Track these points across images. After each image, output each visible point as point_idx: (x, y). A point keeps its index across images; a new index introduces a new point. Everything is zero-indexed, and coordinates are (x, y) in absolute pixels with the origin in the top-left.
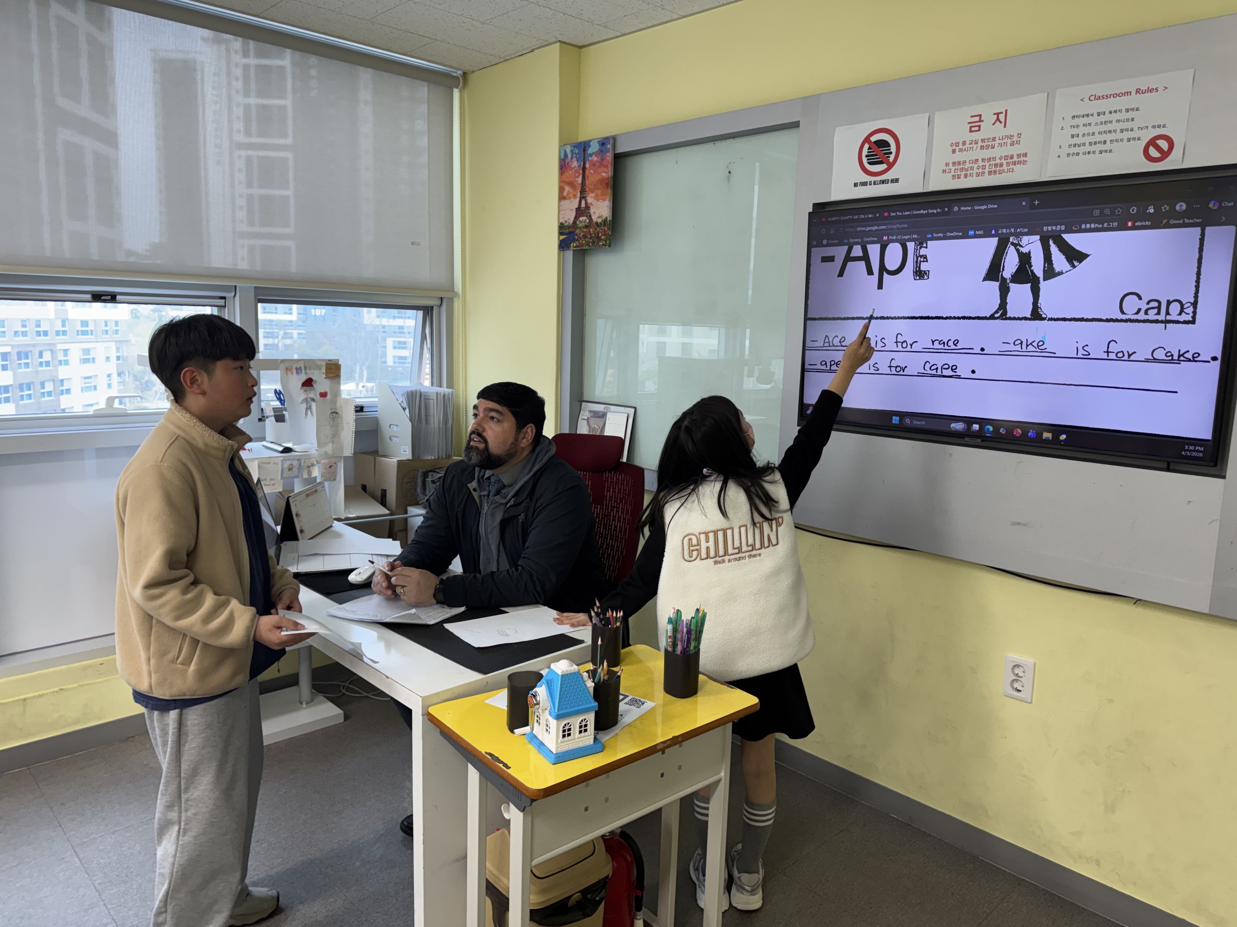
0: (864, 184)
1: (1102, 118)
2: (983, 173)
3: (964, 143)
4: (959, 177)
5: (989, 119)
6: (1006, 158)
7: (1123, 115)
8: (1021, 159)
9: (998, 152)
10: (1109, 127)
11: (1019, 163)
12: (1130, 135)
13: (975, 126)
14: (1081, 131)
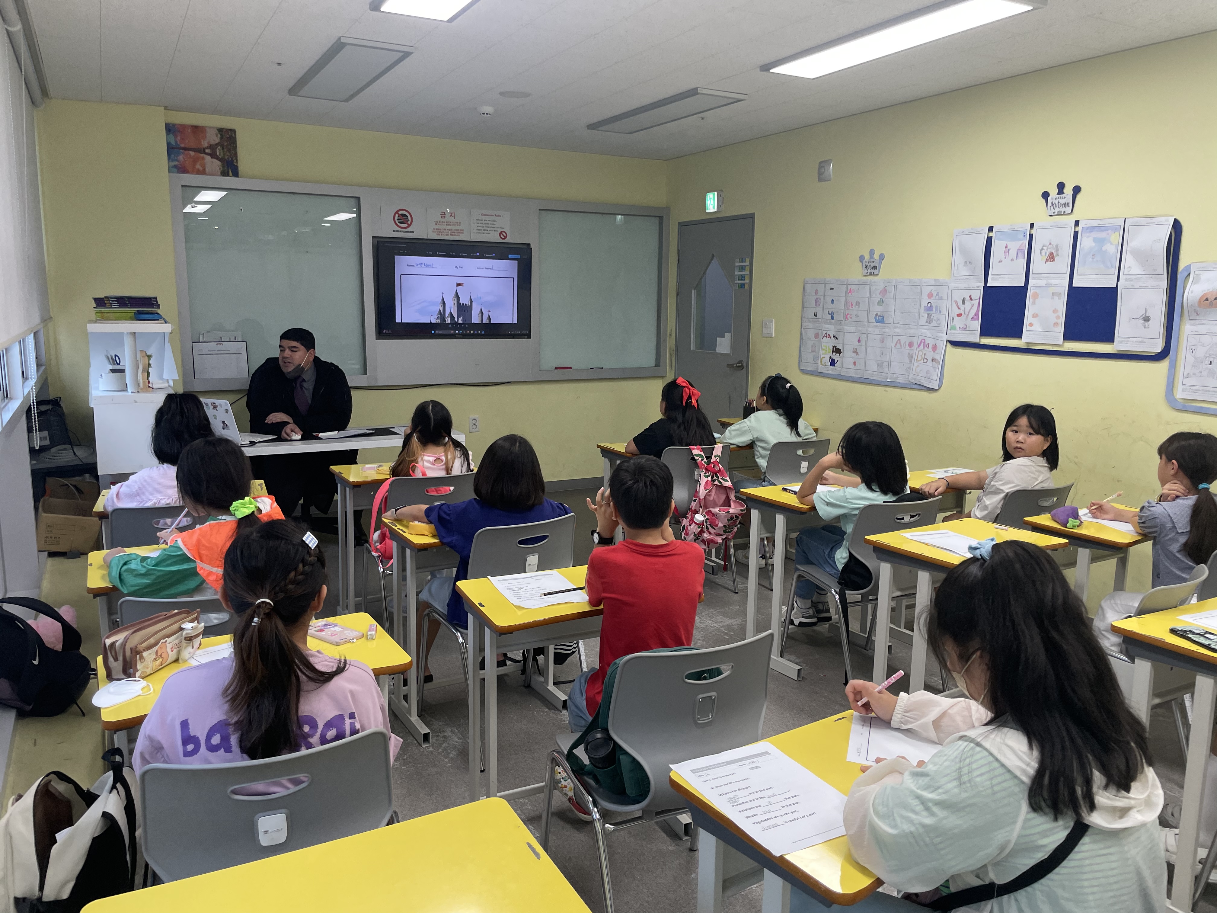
0: (398, 231)
1: (486, 222)
2: (448, 235)
3: (440, 222)
4: (439, 235)
5: (447, 216)
6: (456, 230)
7: (492, 222)
8: (461, 232)
9: (454, 228)
10: (487, 225)
11: (461, 233)
12: (494, 229)
13: (443, 215)
14: (479, 225)
